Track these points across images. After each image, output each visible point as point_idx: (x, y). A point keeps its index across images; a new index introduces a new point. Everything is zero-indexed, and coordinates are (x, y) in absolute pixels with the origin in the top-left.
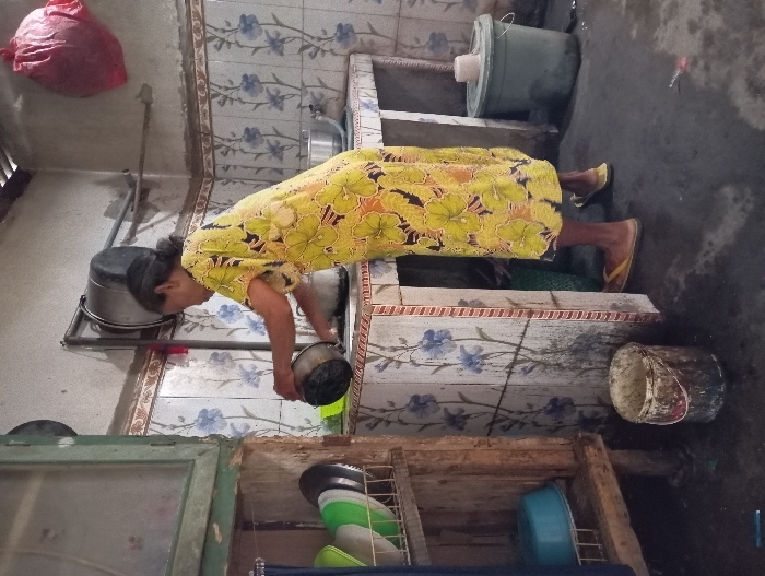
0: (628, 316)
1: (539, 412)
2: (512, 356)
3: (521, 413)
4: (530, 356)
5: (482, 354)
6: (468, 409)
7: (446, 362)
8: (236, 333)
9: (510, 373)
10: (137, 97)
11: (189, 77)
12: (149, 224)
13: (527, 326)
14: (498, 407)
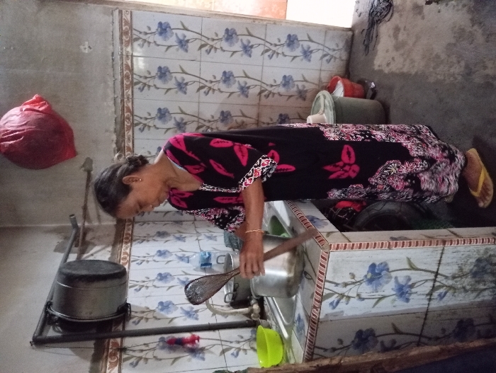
1: (449, 336)
3: (437, 339)
4: (444, 282)
6: (399, 340)
8: (175, 321)
9: (430, 300)
10: (82, 167)
12: (89, 254)
13: (442, 253)
14: (421, 336)
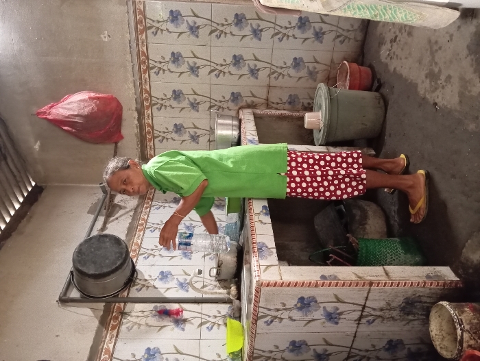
0: (438, 283)
1: (380, 350)
2: (359, 313)
3: (367, 351)
4: (372, 312)
5: (338, 312)
6: (330, 349)
7: (314, 318)
8: (170, 291)
9: (359, 324)
11: (141, 127)
12: (115, 217)
13: (369, 293)
14: (351, 348)
